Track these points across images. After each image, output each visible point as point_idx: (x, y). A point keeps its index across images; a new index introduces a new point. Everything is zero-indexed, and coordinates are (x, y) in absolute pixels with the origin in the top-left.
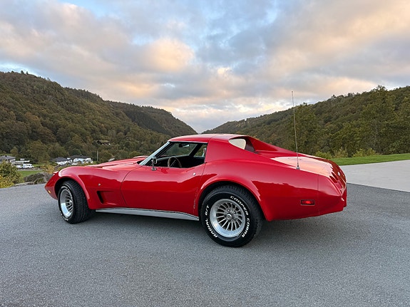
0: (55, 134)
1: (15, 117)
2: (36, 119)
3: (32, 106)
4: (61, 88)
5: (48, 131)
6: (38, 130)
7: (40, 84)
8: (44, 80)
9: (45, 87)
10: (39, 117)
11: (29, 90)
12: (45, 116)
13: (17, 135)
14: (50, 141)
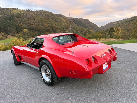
0: (52, 29)
1: (41, 25)
2: (47, 25)
3: (46, 21)
4: (54, 14)
5: (50, 28)
6: (48, 28)
7: (47, 13)
8: (49, 12)
9: (49, 14)
10: (48, 24)
11: (45, 16)
12: (49, 24)
13: (42, 30)
14: (51, 32)
